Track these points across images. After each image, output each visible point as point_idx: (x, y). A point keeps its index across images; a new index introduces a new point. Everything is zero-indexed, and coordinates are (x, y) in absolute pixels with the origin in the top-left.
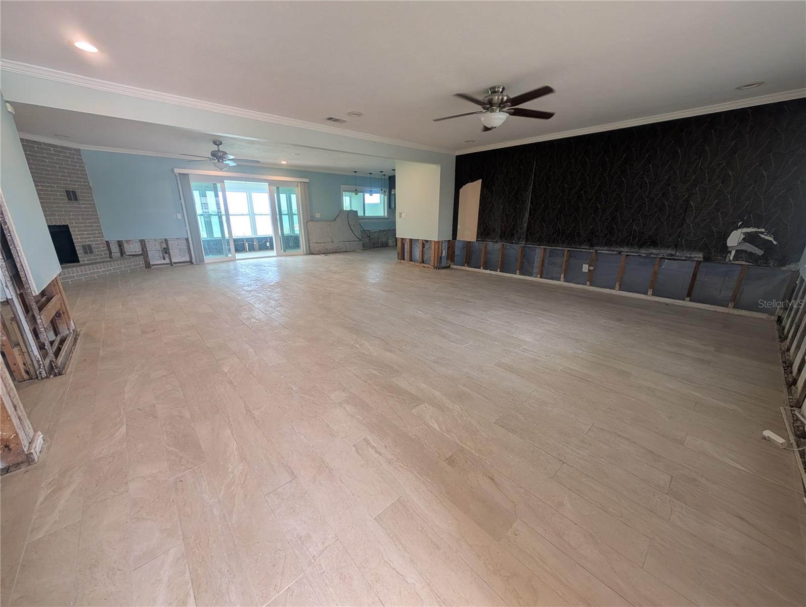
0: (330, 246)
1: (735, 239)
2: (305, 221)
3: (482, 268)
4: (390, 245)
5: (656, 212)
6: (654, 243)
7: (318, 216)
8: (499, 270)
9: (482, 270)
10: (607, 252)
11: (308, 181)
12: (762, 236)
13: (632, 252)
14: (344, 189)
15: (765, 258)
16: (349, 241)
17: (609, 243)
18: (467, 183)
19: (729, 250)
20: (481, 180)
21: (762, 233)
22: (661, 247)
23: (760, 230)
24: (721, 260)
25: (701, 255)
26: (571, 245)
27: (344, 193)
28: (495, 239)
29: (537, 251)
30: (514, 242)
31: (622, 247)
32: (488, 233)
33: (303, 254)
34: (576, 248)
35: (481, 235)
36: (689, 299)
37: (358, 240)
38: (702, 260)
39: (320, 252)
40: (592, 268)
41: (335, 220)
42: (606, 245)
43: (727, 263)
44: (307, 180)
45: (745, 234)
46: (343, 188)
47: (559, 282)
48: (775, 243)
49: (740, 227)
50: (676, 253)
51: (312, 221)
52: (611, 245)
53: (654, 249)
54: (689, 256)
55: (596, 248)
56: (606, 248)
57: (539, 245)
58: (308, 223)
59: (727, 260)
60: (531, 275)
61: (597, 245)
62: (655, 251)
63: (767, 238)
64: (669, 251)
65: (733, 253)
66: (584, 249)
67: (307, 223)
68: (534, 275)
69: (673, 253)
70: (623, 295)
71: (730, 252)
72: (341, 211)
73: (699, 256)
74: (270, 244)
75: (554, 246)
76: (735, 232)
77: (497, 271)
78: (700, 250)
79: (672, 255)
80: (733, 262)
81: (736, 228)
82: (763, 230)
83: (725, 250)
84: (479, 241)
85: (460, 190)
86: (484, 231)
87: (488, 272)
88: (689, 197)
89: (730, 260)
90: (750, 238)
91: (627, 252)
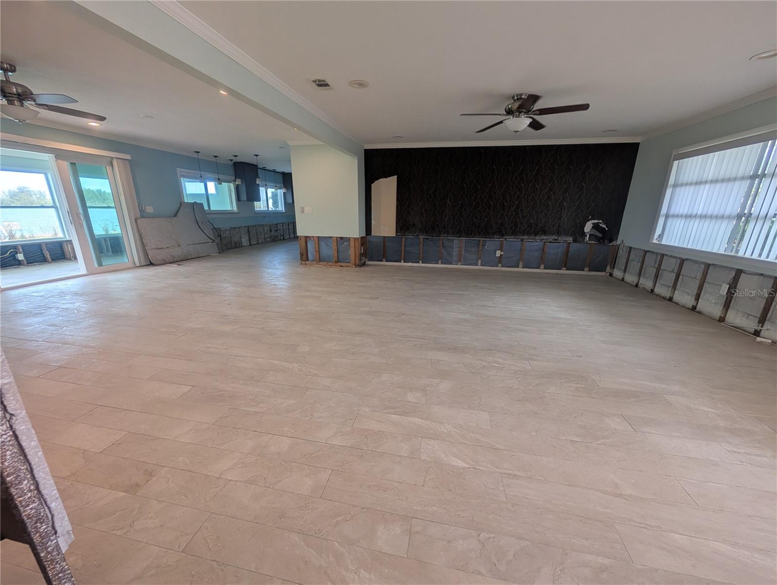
0: (177, 252)
1: (588, 227)
2: (133, 218)
3: (402, 261)
4: (244, 244)
5: (544, 210)
6: (544, 232)
7: (150, 210)
8: (421, 262)
9: (402, 264)
10: (513, 240)
11: (130, 159)
12: (601, 225)
13: (531, 239)
14: (182, 174)
15: (603, 238)
16: (199, 244)
17: (514, 233)
18: (380, 178)
19: (586, 234)
20: (396, 176)
21: (601, 223)
22: (549, 234)
23: (599, 221)
24: (582, 241)
25: (571, 239)
26: (486, 236)
27: (182, 179)
28: (415, 233)
29: (455, 242)
30: (434, 235)
31: (523, 235)
32: (408, 228)
33: (132, 265)
34: (490, 238)
35: (401, 230)
36: (565, 269)
37: (211, 241)
38: (572, 242)
39: (165, 260)
40: (502, 253)
41: (175, 215)
42: (512, 234)
43: (585, 243)
44: (128, 157)
45: (593, 224)
46: (180, 172)
47: (477, 267)
48: (607, 229)
49: (590, 220)
50: (558, 238)
51: (142, 217)
52: (516, 234)
53: (544, 236)
54: (565, 239)
55: (505, 237)
56: (513, 237)
57: (458, 237)
58: (139, 221)
59: (586, 241)
60: (451, 263)
61: (506, 234)
62: (545, 237)
63: (603, 226)
64: (554, 237)
65: (588, 236)
66: (496, 238)
67: (136, 220)
68: (453, 263)
69: (556, 238)
70: (526, 271)
71: (586, 236)
72: (182, 204)
73: (570, 239)
74: (25, 256)
75: (471, 237)
76: (588, 223)
77: (419, 263)
78: (571, 235)
79: (556, 240)
80: (589, 242)
81: (588, 221)
82: (601, 221)
83: (583, 234)
84: (398, 235)
85: (372, 185)
86: (403, 225)
87: (410, 264)
88: (563, 200)
89: (587, 241)
90: (596, 227)
91: (527, 239)
